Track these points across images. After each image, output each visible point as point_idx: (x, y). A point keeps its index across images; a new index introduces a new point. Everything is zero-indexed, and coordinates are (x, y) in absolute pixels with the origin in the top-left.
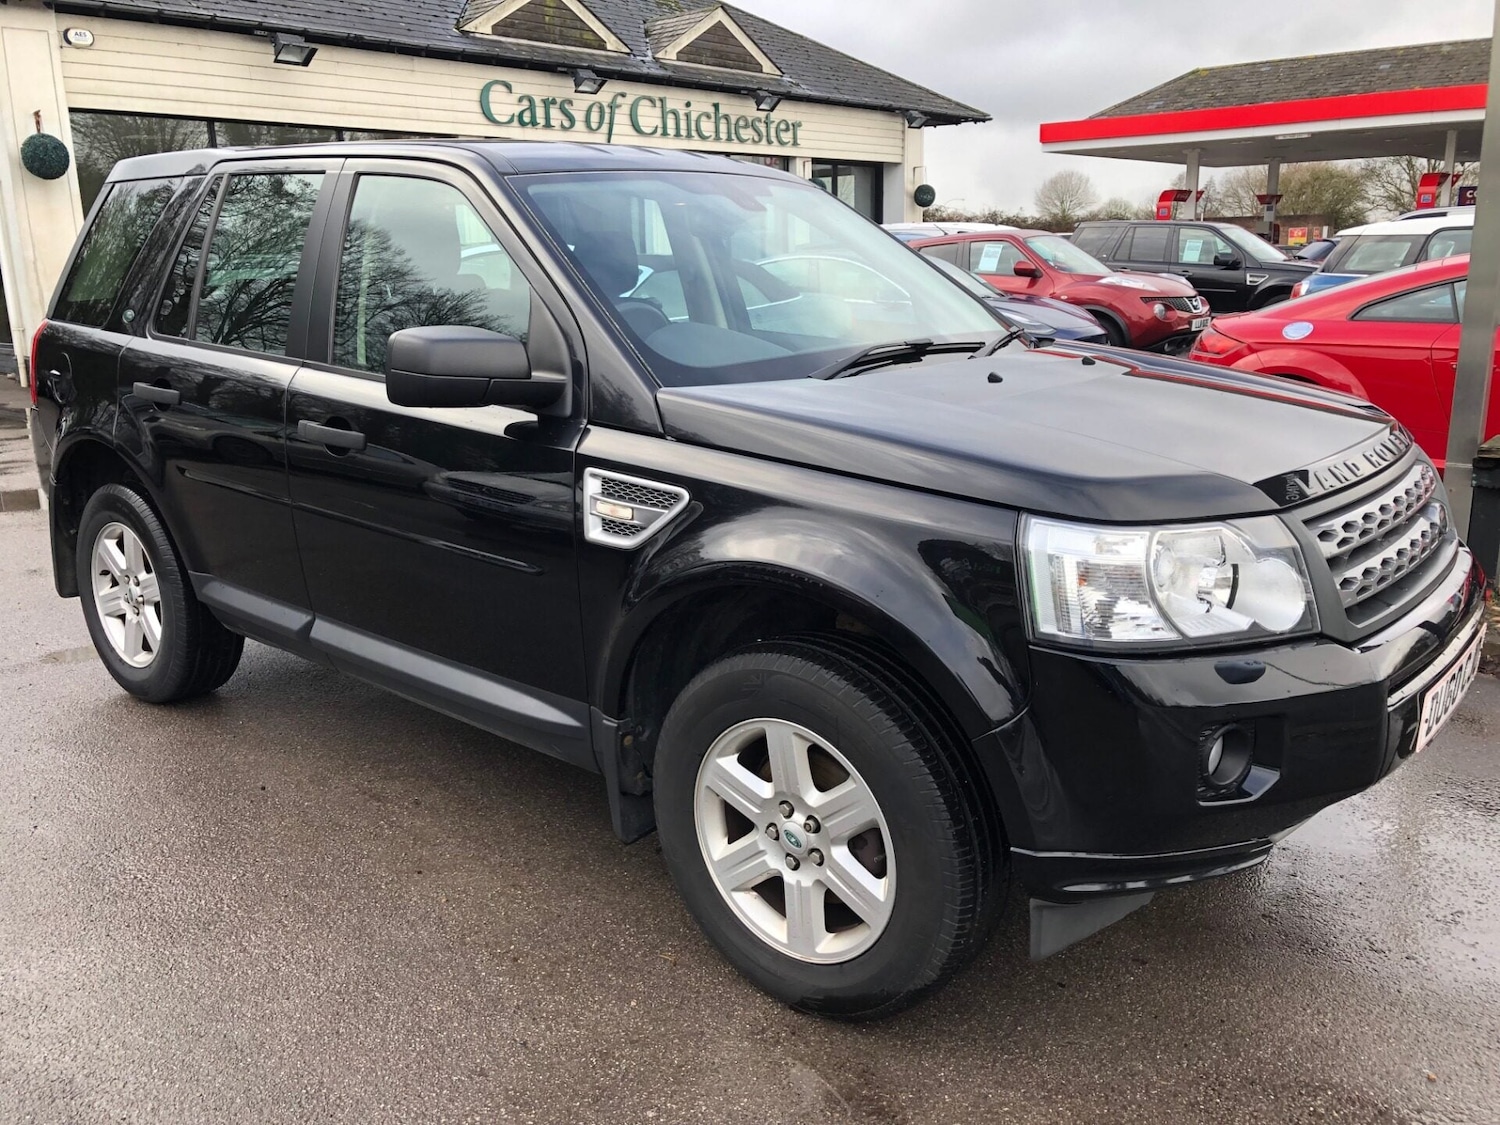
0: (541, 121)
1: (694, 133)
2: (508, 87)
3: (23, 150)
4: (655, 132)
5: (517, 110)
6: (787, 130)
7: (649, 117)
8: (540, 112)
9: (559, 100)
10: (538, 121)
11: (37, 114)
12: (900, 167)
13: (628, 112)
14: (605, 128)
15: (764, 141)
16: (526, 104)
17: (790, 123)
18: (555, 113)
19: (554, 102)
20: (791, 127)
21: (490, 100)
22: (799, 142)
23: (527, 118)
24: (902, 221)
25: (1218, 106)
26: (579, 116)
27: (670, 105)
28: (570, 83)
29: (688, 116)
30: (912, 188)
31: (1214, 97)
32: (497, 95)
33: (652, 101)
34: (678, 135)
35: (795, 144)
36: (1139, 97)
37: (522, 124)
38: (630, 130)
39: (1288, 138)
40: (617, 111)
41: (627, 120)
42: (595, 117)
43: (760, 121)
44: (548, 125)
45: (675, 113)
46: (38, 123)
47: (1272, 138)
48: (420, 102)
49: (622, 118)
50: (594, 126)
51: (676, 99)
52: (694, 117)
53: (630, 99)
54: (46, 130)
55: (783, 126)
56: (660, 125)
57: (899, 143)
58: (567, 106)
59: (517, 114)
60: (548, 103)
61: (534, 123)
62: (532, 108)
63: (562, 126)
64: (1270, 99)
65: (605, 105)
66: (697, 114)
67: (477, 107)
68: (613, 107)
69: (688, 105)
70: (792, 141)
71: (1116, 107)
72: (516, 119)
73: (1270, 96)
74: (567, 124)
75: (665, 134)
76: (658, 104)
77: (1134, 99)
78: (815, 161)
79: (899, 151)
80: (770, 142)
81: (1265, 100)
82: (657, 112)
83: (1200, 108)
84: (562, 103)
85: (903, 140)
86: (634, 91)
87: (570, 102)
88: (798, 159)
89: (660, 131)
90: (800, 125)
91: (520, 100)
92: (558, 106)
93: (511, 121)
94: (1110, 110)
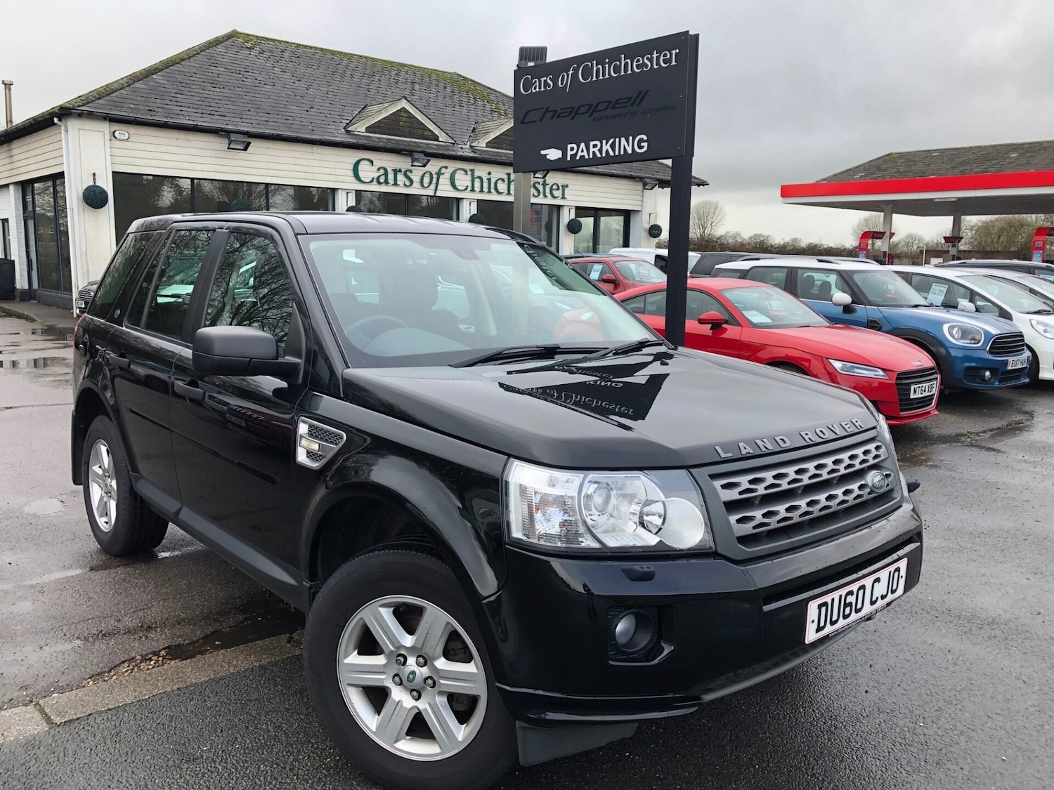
0: (391, 180)
1: (493, 190)
2: (372, 162)
3: (84, 193)
4: (466, 189)
5: (376, 175)
6: (558, 189)
7: (463, 180)
8: (391, 177)
9: (403, 170)
10: (389, 181)
11: (94, 174)
12: (640, 213)
13: (449, 178)
14: (433, 186)
15: (541, 195)
16: (382, 172)
17: (560, 185)
18: (401, 177)
19: (400, 171)
20: (561, 188)
21: (359, 169)
22: (566, 196)
23: (382, 180)
24: (640, 247)
25: (899, 177)
26: (416, 179)
27: (477, 174)
28: (409, 160)
29: (489, 180)
30: (648, 226)
31: (898, 171)
32: (364, 166)
33: (466, 171)
34: (482, 191)
35: (563, 197)
36: (850, 170)
37: (379, 183)
38: (450, 188)
39: (942, 200)
40: (441, 176)
41: (448, 182)
42: (426, 180)
43: (539, 183)
44: (395, 184)
45: (480, 178)
46: (94, 179)
47: (932, 200)
48: (316, 170)
49: (444, 181)
50: (426, 185)
51: (481, 170)
52: (493, 181)
53: (450, 170)
54: (97, 184)
55: (555, 187)
56: (470, 185)
57: (640, 198)
58: (408, 173)
59: (376, 177)
60: (396, 172)
61: (386, 182)
62: (386, 174)
63: (405, 185)
64: (934, 174)
65: (433, 173)
66: (495, 179)
67: (351, 173)
68: (439, 174)
69: (489, 173)
70: (561, 196)
71: (834, 175)
72: (375, 180)
73: (935, 172)
74: (408, 183)
75: (473, 190)
76: (469, 173)
77: (847, 170)
78: (577, 208)
79: (640, 203)
80: (545, 196)
81: (930, 175)
82: (469, 177)
83: (888, 179)
84: (406, 171)
85: (643, 196)
86: (453, 165)
87: (411, 171)
88: (565, 207)
89: (470, 189)
90: (567, 186)
91: (379, 169)
92: (403, 173)
93: (372, 181)
94: (830, 177)
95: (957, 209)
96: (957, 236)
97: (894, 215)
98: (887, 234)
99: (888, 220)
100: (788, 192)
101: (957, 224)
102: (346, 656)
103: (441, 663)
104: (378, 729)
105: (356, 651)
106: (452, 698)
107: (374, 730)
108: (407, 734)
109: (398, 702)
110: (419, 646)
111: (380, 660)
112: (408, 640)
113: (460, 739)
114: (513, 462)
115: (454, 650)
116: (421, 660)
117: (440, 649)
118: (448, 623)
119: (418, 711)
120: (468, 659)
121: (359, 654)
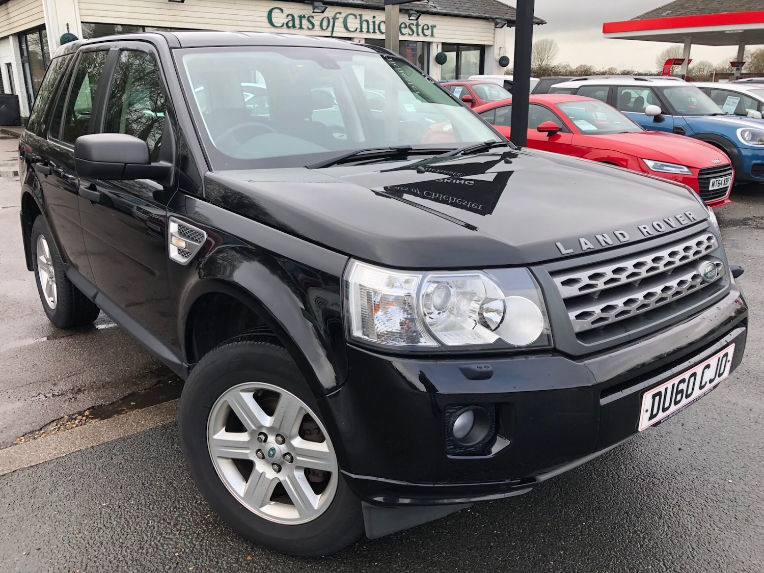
0: (297, 25)
1: (377, 31)
2: (282, 10)
3: (61, 39)
4: (356, 30)
5: (285, 21)
6: (428, 29)
7: (353, 23)
8: (297, 22)
9: (307, 16)
10: (296, 25)
11: (68, 25)
12: (492, 48)
13: (343, 21)
14: (330, 29)
15: (415, 34)
16: (290, 18)
17: (429, 26)
18: (305, 22)
19: (304, 17)
20: (430, 28)
21: (273, 16)
22: (434, 35)
23: (290, 24)
24: (492, 74)
25: (698, 14)
26: (317, 23)
27: (364, 18)
28: (311, 8)
29: (374, 22)
30: (498, 58)
31: (697, 9)
32: (276, 14)
33: (355, 16)
34: (368, 32)
35: (432, 35)
36: (659, 8)
37: (288, 27)
38: (343, 30)
39: (732, 32)
40: (336, 21)
41: (342, 25)
42: (325, 24)
43: (413, 24)
44: (301, 28)
45: (367, 21)
46: (68, 28)
47: (723, 32)
48: (239, 18)
49: (339, 24)
50: (324, 28)
51: (368, 15)
52: (377, 23)
53: (343, 15)
54: (70, 32)
55: (426, 27)
56: (359, 27)
57: (493, 35)
58: (311, 19)
59: (285, 22)
60: (301, 17)
61: (294, 26)
62: (293, 20)
63: (308, 28)
64: (726, 11)
65: (330, 18)
66: (379, 22)
67: (266, 20)
68: (335, 18)
69: (374, 17)
70: (430, 34)
71: (646, 14)
72: (285, 25)
73: (726, 9)
74: (310, 27)
75: (361, 31)
76: (358, 17)
77: (657, 9)
78: (443, 44)
79: (492, 39)
80: (418, 35)
81: (723, 11)
82: (358, 21)
83: (689, 15)
84: (309, 17)
85: (494, 34)
86: (345, 11)
87: (313, 17)
88: (434, 43)
89: (359, 30)
90: (435, 26)
91: (288, 16)
92: (306, 18)
93: (283, 26)
94: (643, 15)
95: (742, 40)
96: (741, 61)
97: (692, 45)
98: (686, 61)
99: (687, 49)
100: (608, 29)
101: (741, 51)
102: (215, 433)
103: (298, 442)
104: (247, 494)
105: (224, 428)
106: (308, 472)
107: (242, 495)
108: (271, 500)
109: (262, 473)
110: (277, 426)
111: (243, 437)
112: (267, 421)
113: (316, 507)
114: (353, 262)
115: (307, 431)
116: (280, 439)
117: (296, 429)
118: (301, 408)
119: (279, 481)
120: (321, 439)
121: (227, 430)
